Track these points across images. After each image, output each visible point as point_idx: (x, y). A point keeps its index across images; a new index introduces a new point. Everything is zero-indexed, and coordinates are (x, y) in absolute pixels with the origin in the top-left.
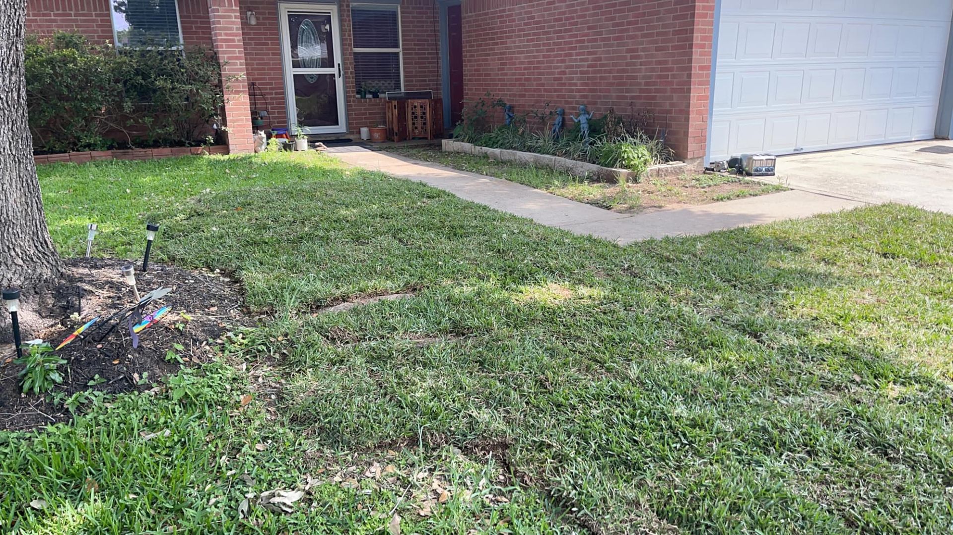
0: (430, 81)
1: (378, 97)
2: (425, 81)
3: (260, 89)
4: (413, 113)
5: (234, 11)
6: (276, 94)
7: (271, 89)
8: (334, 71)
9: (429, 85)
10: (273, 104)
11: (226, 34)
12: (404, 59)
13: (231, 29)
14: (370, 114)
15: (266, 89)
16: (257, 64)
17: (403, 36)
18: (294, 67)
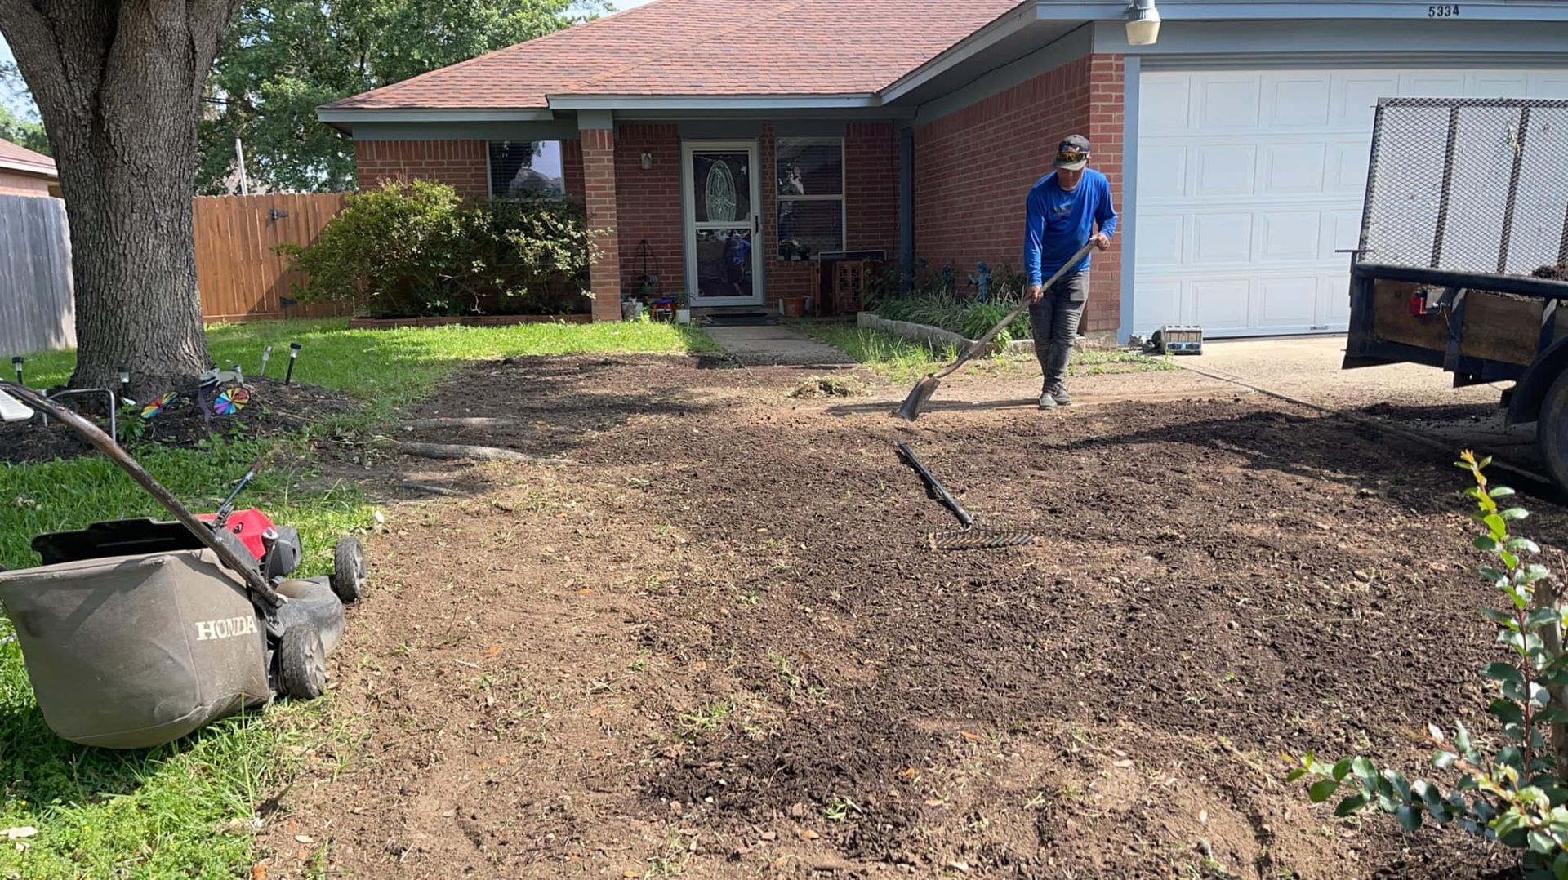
0: (882, 237)
1: (807, 258)
2: (876, 237)
3: (651, 248)
4: (842, 280)
5: (608, 154)
6: (672, 254)
7: (666, 248)
8: (748, 224)
9: (882, 243)
10: (667, 266)
11: (596, 181)
12: (847, 208)
13: (602, 174)
14: (795, 281)
15: (659, 248)
16: (651, 217)
17: (847, 178)
18: (697, 220)
